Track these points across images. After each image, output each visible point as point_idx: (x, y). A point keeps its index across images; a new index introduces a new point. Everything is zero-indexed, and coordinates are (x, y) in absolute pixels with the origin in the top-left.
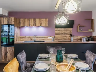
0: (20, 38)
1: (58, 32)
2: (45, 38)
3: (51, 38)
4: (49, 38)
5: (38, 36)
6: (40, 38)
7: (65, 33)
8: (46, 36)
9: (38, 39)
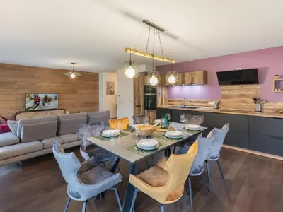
0: (169, 101)
1: (227, 93)
2: (203, 102)
3: (213, 103)
4: (210, 103)
5: (192, 100)
6: (195, 102)
7: (242, 95)
8: (204, 100)
9: (191, 104)
